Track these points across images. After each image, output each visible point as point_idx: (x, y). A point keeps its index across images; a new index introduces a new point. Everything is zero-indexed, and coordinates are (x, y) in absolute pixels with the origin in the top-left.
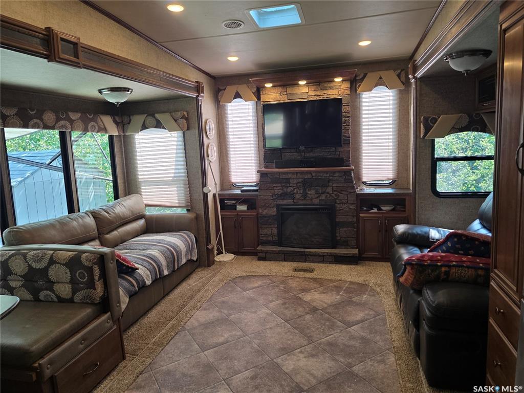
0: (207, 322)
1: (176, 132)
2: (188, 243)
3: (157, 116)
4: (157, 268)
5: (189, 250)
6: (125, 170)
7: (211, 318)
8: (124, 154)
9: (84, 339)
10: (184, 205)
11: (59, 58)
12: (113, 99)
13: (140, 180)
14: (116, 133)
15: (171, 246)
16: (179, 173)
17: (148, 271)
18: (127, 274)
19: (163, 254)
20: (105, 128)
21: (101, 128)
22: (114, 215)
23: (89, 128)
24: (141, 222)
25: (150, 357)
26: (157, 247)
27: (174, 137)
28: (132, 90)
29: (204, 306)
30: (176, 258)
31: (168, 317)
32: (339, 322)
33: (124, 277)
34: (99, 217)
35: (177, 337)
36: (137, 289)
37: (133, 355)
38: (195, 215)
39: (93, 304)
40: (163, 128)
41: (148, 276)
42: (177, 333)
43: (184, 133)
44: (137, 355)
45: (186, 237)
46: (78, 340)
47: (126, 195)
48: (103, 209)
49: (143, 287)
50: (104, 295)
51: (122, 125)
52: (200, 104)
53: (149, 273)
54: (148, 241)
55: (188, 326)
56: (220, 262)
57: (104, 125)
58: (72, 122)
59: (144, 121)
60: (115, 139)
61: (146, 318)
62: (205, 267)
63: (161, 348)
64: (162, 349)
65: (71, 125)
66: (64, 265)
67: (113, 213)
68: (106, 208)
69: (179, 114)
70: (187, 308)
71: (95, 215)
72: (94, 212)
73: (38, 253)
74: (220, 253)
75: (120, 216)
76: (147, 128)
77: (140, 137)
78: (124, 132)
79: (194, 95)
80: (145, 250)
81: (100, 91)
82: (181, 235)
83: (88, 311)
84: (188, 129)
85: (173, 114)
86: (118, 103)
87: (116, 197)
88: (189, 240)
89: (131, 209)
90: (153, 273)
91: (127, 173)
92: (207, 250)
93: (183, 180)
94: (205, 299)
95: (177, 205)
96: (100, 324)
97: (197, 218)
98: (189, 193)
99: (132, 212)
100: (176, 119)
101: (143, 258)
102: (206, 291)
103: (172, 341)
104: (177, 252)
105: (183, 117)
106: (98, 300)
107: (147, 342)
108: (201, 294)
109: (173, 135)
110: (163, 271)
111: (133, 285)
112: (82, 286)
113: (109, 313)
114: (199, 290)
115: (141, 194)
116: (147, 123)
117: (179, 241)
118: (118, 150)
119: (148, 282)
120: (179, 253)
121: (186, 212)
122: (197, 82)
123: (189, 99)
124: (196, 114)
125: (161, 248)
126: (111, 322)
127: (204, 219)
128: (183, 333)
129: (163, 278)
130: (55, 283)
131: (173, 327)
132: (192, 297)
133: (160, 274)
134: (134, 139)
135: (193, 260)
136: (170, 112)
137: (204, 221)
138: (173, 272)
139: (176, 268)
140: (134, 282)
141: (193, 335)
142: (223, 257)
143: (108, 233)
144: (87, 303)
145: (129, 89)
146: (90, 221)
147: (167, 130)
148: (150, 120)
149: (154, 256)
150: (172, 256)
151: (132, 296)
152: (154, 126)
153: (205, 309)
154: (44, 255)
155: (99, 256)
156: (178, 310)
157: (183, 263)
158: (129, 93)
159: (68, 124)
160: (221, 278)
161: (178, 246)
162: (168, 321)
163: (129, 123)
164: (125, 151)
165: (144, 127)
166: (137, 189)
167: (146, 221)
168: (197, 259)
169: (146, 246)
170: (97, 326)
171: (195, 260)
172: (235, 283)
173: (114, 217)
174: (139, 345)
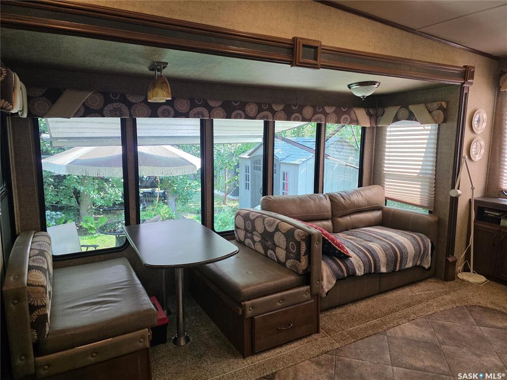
0: (412, 338)
1: (429, 125)
2: (420, 246)
3: (411, 108)
4: (372, 262)
5: (420, 255)
6: (373, 161)
7: (420, 337)
8: (374, 145)
9: (282, 299)
10: (426, 205)
11: (300, 63)
12: (360, 93)
13: (384, 172)
14: (368, 125)
15: (396, 245)
16: (426, 169)
17: (362, 262)
18: (340, 258)
19: (384, 251)
20: (357, 120)
21: (354, 120)
22: (349, 202)
23: (342, 120)
24: (377, 214)
25: (339, 343)
26: (381, 242)
27: (427, 130)
28: (379, 83)
29: (418, 320)
30: (399, 259)
31: (374, 314)
33: (335, 260)
34: (335, 200)
35: (373, 337)
36: (346, 275)
37: (327, 333)
38: (436, 218)
39: (297, 273)
40: (415, 120)
41: (360, 266)
42: (375, 334)
43: (439, 125)
44: (330, 335)
45: (419, 240)
46: (276, 298)
47: (370, 184)
48: (340, 194)
49: (352, 275)
50: (307, 269)
51: (375, 117)
52: (465, 92)
53: (362, 264)
54: (376, 233)
55: (390, 333)
56: (463, 280)
57: (356, 117)
58: (326, 115)
59: (397, 113)
60: (367, 130)
61: (354, 306)
62: (441, 280)
63: (353, 340)
64: (354, 342)
65: (326, 117)
66: (283, 234)
67: (349, 199)
68: (344, 194)
69: (435, 105)
70: (397, 314)
71: (332, 198)
72: (332, 196)
73: (271, 220)
74: (466, 269)
75: (355, 204)
76: (399, 120)
77: (392, 129)
78: (376, 124)
79: (458, 82)
80: (369, 241)
81: (349, 86)
82: (414, 237)
83: (291, 278)
84: (445, 121)
85: (429, 105)
86: (364, 97)
87: (360, 185)
88: (421, 244)
89: (368, 199)
90: (368, 265)
91: (375, 164)
92: (446, 261)
93: (430, 178)
94: (423, 314)
95: (418, 203)
96: (299, 293)
97: (439, 222)
98: (433, 193)
99: (368, 202)
100: (430, 110)
101: (361, 248)
102: (428, 306)
103: (367, 338)
104: (401, 253)
105: (440, 108)
106: (301, 272)
107: (343, 328)
108: (420, 306)
109: (426, 128)
110: (380, 267)
111: (342, 271)
112: (292, 255)
113: (309, 287)
114: (420, 302)
115: (383, 186)
116: (400, 116)
117: (409, 242)
118: (369, 141)
119: (360, 272)
120: (404, 255)
121: (428, 214)
122: (465, 67)
123: (452, 87)
124: (458, 104)
125: (385, 244)
126: (309, 295)
127: (447, 226)
128: (381, 337)
129: (378, 274)
130: (277, 246)
131: (374, 326)
132: (409, 305)
133: (375, 269)
134: (386, 131)
135: (424, 268)
136: (425, 102)
137: (447, 228)
138: (392, 273)
139: (398, 269)
140: (343, 267)
141: (390, 343)
142: (470, 276)
143: (341, 217)
144: (293, 271)
145: (376, 82)
146: (327, 203)
147: (419, 123)
148: (403, 112)
149: (374, 250)
150: (396, 256)
151: (339, 280)
152: (406, 118)
153: (417, 324)
154: (274, 222)
155: (307, 234)
156: (387, 312)
157: (407, 266)
158: (376, 86)
159: (323, 117)
160: (454, 299)
161: (405, 248)
162: (372, 319)
163: (382, 116)
164: (376, 142)
165: (396, 119)
166: (381, 180)
167: (383, 214)
168: (430, 268)
169: (371, 237)
170: (296, 294)
171: (427, 268)
172: (470, 311)
173: (349, 204)
174: (335, 326)
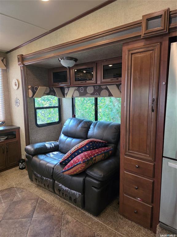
32: (23, 219)
